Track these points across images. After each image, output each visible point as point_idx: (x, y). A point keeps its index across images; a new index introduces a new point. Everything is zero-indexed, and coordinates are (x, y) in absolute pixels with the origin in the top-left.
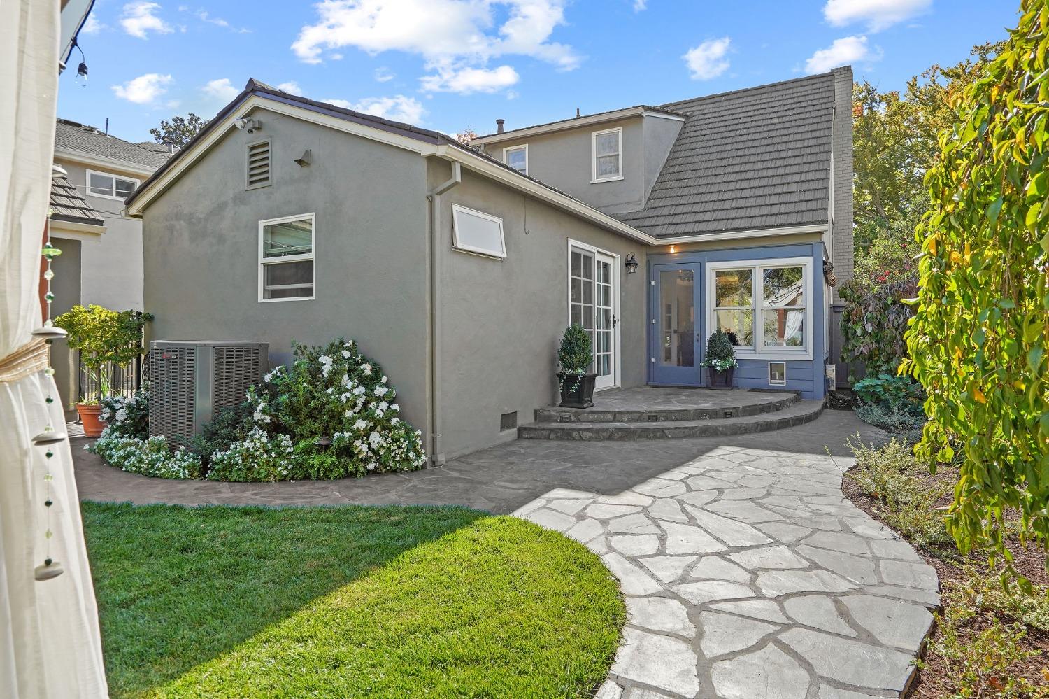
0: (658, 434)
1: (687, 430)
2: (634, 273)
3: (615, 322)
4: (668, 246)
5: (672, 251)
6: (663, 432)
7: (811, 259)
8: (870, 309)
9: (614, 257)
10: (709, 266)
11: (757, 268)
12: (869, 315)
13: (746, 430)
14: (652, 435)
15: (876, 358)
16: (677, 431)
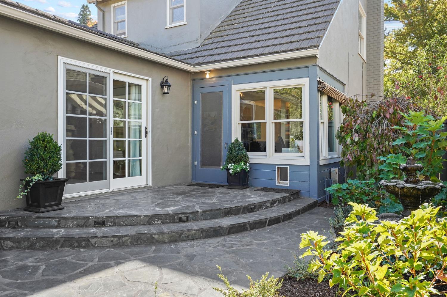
0: (83, 243)
1: (115, 239)
2: (167, 93)
3: (146, 133)
4: (203, 73)
5: (207, 76)
6: (89, 241)
7: (308, 79)
8: (359, 122)
9: (147, 80)
10: (234, 87)
11: (268, 88)
12: (357, 127)
13: (188, 237)
14: (76, 244)
15: (363, 164)
16: (104, 240)
